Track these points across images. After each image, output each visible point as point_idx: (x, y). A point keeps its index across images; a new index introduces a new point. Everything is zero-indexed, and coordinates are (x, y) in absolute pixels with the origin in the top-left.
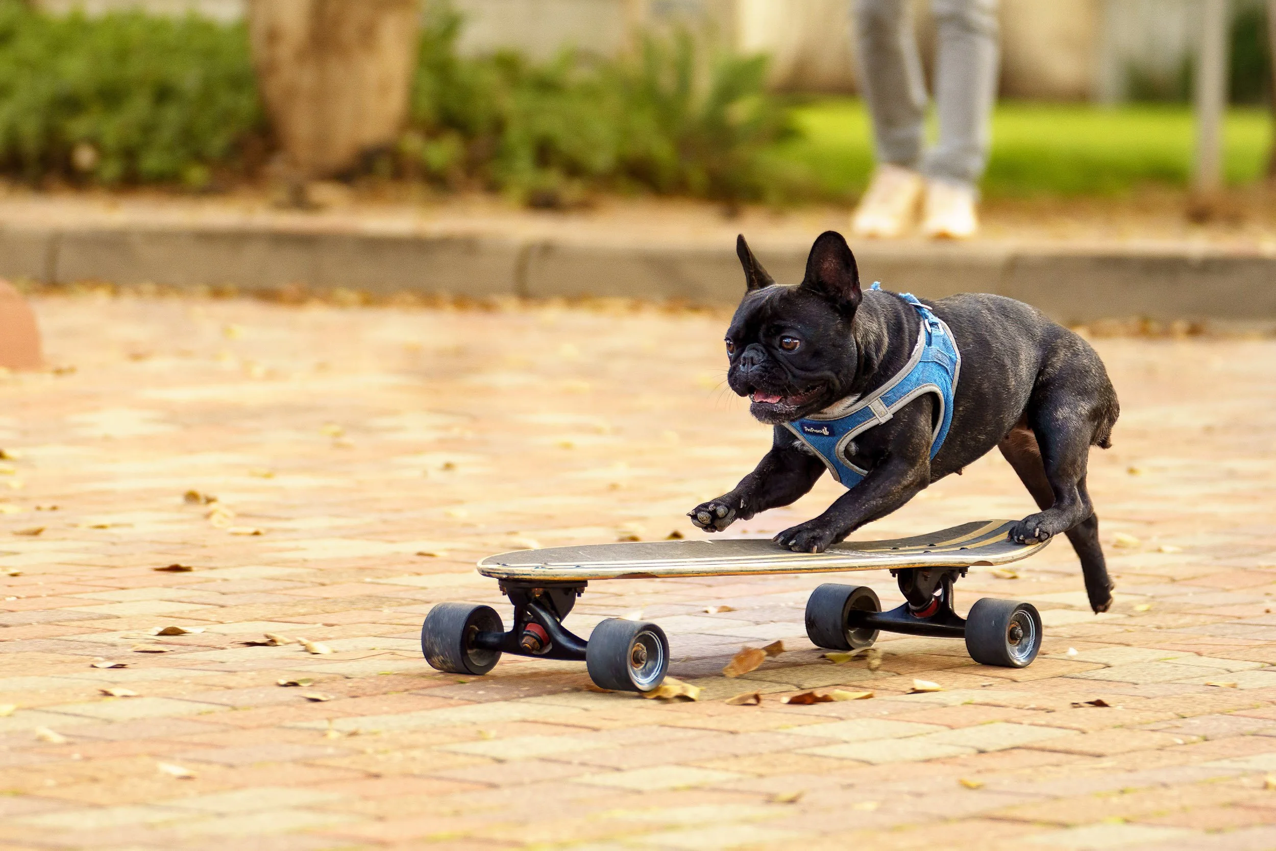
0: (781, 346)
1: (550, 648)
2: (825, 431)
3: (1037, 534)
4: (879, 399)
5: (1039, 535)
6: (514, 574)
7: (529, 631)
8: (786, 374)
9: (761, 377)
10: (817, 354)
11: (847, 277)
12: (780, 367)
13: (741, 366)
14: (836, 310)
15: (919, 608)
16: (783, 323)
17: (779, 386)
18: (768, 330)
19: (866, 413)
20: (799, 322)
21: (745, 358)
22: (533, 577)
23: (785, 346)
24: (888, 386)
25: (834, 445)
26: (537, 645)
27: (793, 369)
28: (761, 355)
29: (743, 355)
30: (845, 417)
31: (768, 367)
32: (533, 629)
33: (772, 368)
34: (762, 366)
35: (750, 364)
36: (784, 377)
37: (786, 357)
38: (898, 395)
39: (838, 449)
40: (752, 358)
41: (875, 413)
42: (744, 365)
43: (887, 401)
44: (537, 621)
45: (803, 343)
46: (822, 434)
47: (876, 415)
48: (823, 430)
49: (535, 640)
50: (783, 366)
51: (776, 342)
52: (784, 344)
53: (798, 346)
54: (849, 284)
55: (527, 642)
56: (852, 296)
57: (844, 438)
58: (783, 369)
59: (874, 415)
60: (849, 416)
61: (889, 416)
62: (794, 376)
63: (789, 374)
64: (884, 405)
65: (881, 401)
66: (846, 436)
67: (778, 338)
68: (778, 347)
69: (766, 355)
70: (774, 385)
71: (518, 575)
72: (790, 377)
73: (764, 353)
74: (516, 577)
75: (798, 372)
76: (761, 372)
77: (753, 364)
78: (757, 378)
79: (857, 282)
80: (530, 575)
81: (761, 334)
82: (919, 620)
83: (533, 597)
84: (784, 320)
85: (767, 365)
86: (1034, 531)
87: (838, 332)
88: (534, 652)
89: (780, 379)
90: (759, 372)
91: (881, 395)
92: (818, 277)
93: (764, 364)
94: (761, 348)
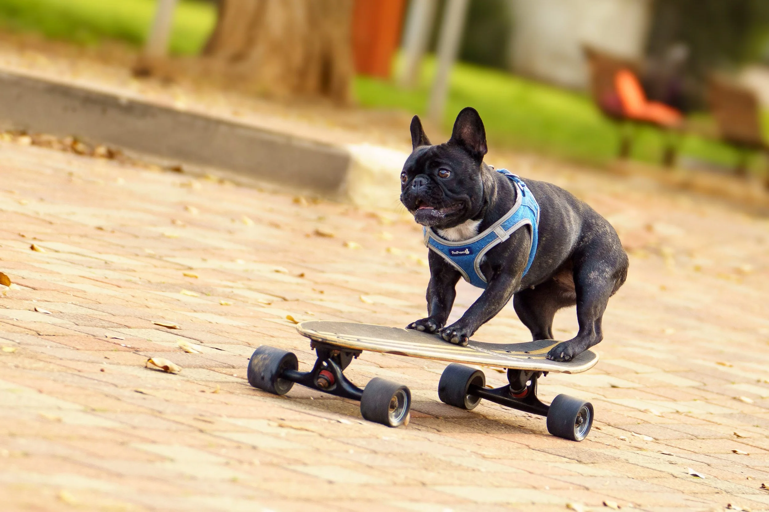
0: (439, 175)
1: (334, 387)
2: (467, 251)
3: (562, 356)
4: (500, 226)
5: (564, 356)
6: (327, 340)
7: (323, 375)
8: (442, 192)
9: (426, 192)
10: (461, 182)
11: (479, 137)
12: (439, 187)
13: (412, 187)
14: (472, 157)
15: (516, 391)
16: (440, 160)
17: (437, 199)
18: (431, 164)
19: (493, 236)
20: (450, 161)
21: (415, 182)
22: (338, 344)
23: (440, 175)
24: (505, 218)
25: (474, 259)
26: (327, 385)
27: (446, 190)
28: (426, 180)
29: (414, 180)
30: (479, 240)
31: (431, 187)
32: (326, 375)
33: (434, 188)
34: (427, 186)
35: (419, 185)
36: (441, 194)
37: (443, 183)
38: (512, 223)
39: (476, 261)
40: (421, 182)
41: (498, 235)
42: (415, 186)
43: (505, 228)
44: (330, 370)
45: (453, 174)
46: (465, 254)
47: (499, 236)
48: (465, 251)
49: (326, 382)
50: (441, 188)
51: (436, 172)
52: (440, 173)
53: (449, 176)
54: (479, 142)
55: (321, 382)
56: (481, 149)
57: (480, 254)
58: (441, 190)
59: (498, 237)
60: (482, 239)
61: (507, 237)
62: (446, 195)
63: (443, 193)
64: (503, 230)
65: (501, 227)
66: (481, 252)
67: (438, 170)
68: (437, 176)
69: (430, 180)
70: (434, 198)
71: (329, 340)
72: (444, 194)
73: (428, 179)
74: (328, 342)
75: (449, 193)
76: (427, 190)
77: (421, 185)
78: (424, 193)
79: (485, 141)
80: (336, 342)
81: (426, 167)
82: (515, 399)
83: (332, 355)
84: (441, 158)
85: (430, 186)
86: (561, 354)
87: (473, 170)
88: (324, 389)
89: (438, 195)
90: (425, 189)
91: (501, 224)
92: (460, 137)
93: (428, 185)
94: (426, 176)
